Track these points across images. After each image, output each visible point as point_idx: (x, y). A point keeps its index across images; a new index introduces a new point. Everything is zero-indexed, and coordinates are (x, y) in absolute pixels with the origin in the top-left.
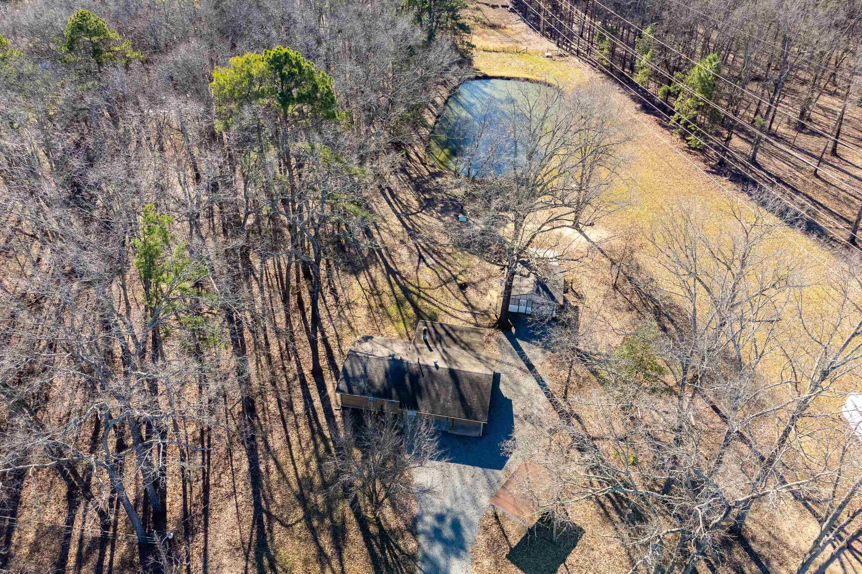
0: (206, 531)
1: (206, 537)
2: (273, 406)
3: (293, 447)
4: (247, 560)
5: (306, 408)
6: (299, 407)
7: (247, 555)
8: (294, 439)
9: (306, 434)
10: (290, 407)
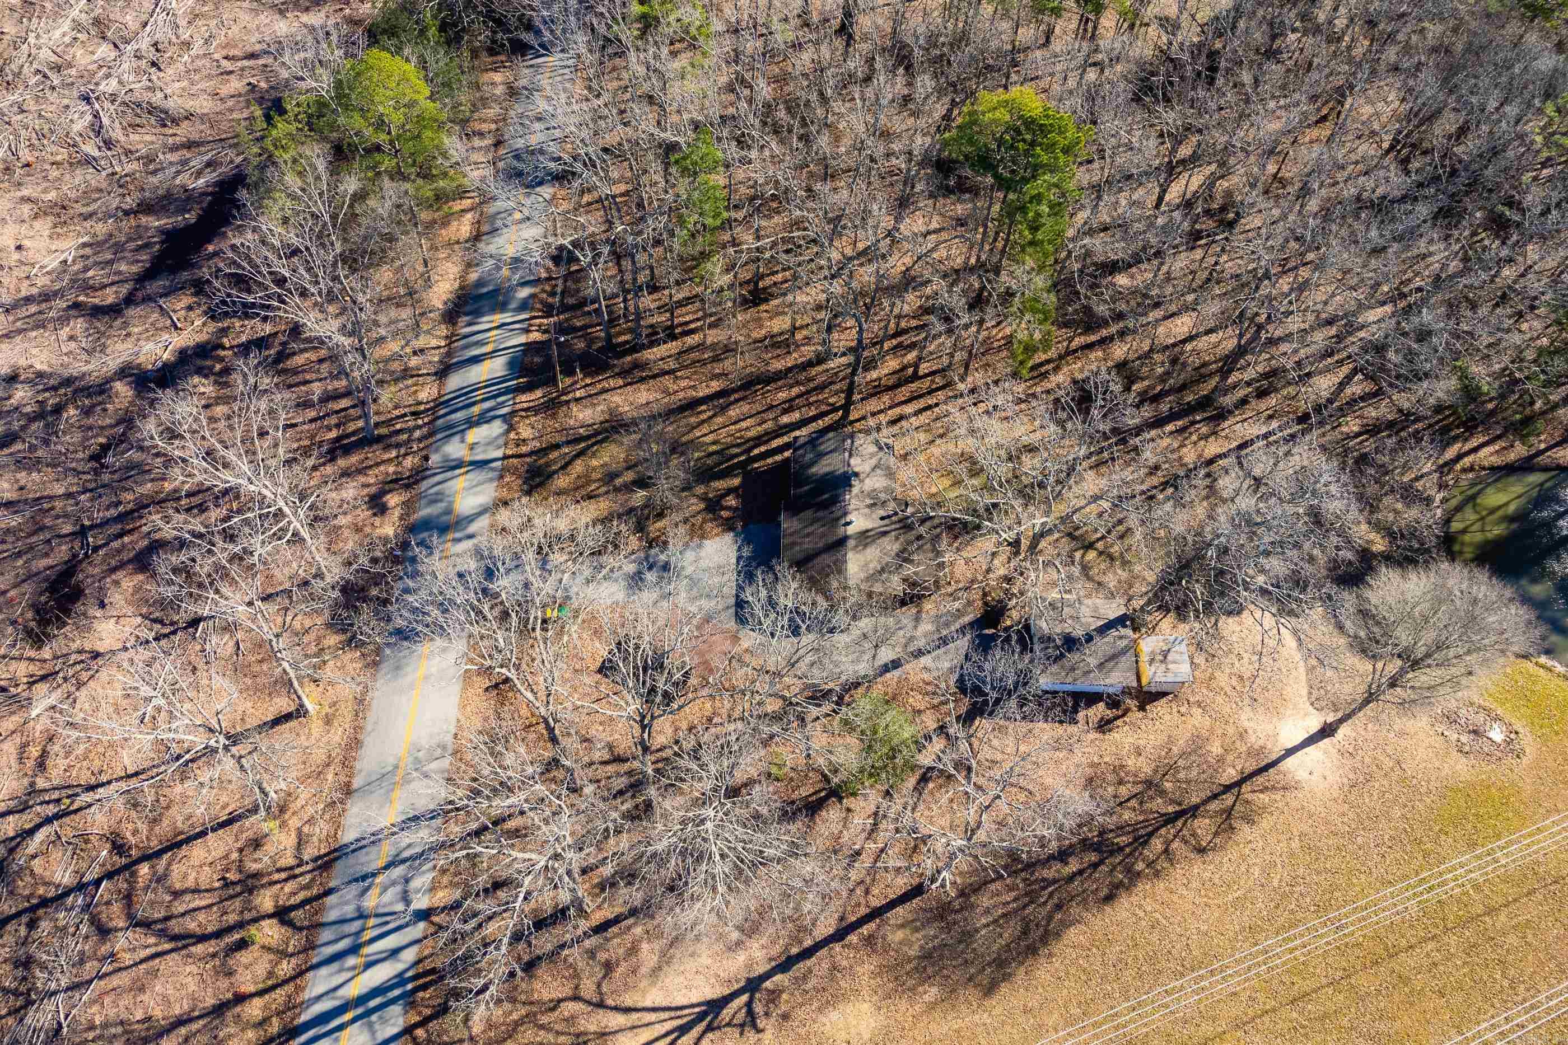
0: (625, 385)
1: (620, 387)
2: (782, 395)
3: (733, 427)
4: (601, 423)
5: (786, 426)
6: (785, 419)
7: (607, 421)
8: (743, 425)
9: (752, 433)
10: (785, 412)
